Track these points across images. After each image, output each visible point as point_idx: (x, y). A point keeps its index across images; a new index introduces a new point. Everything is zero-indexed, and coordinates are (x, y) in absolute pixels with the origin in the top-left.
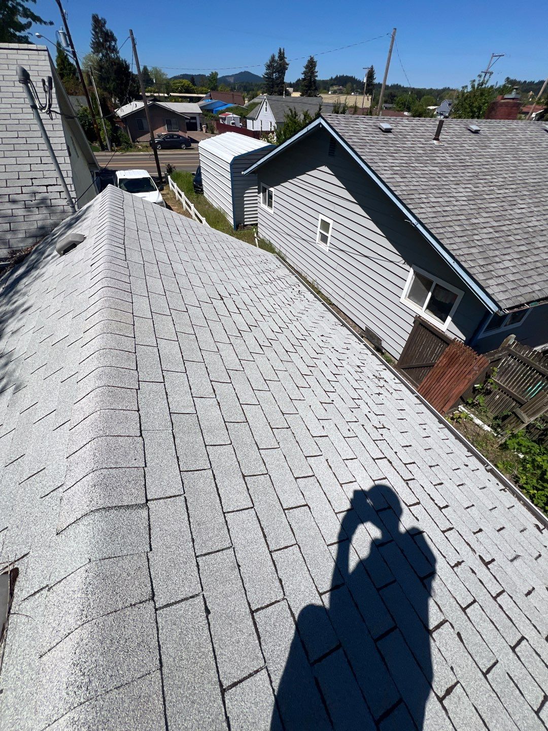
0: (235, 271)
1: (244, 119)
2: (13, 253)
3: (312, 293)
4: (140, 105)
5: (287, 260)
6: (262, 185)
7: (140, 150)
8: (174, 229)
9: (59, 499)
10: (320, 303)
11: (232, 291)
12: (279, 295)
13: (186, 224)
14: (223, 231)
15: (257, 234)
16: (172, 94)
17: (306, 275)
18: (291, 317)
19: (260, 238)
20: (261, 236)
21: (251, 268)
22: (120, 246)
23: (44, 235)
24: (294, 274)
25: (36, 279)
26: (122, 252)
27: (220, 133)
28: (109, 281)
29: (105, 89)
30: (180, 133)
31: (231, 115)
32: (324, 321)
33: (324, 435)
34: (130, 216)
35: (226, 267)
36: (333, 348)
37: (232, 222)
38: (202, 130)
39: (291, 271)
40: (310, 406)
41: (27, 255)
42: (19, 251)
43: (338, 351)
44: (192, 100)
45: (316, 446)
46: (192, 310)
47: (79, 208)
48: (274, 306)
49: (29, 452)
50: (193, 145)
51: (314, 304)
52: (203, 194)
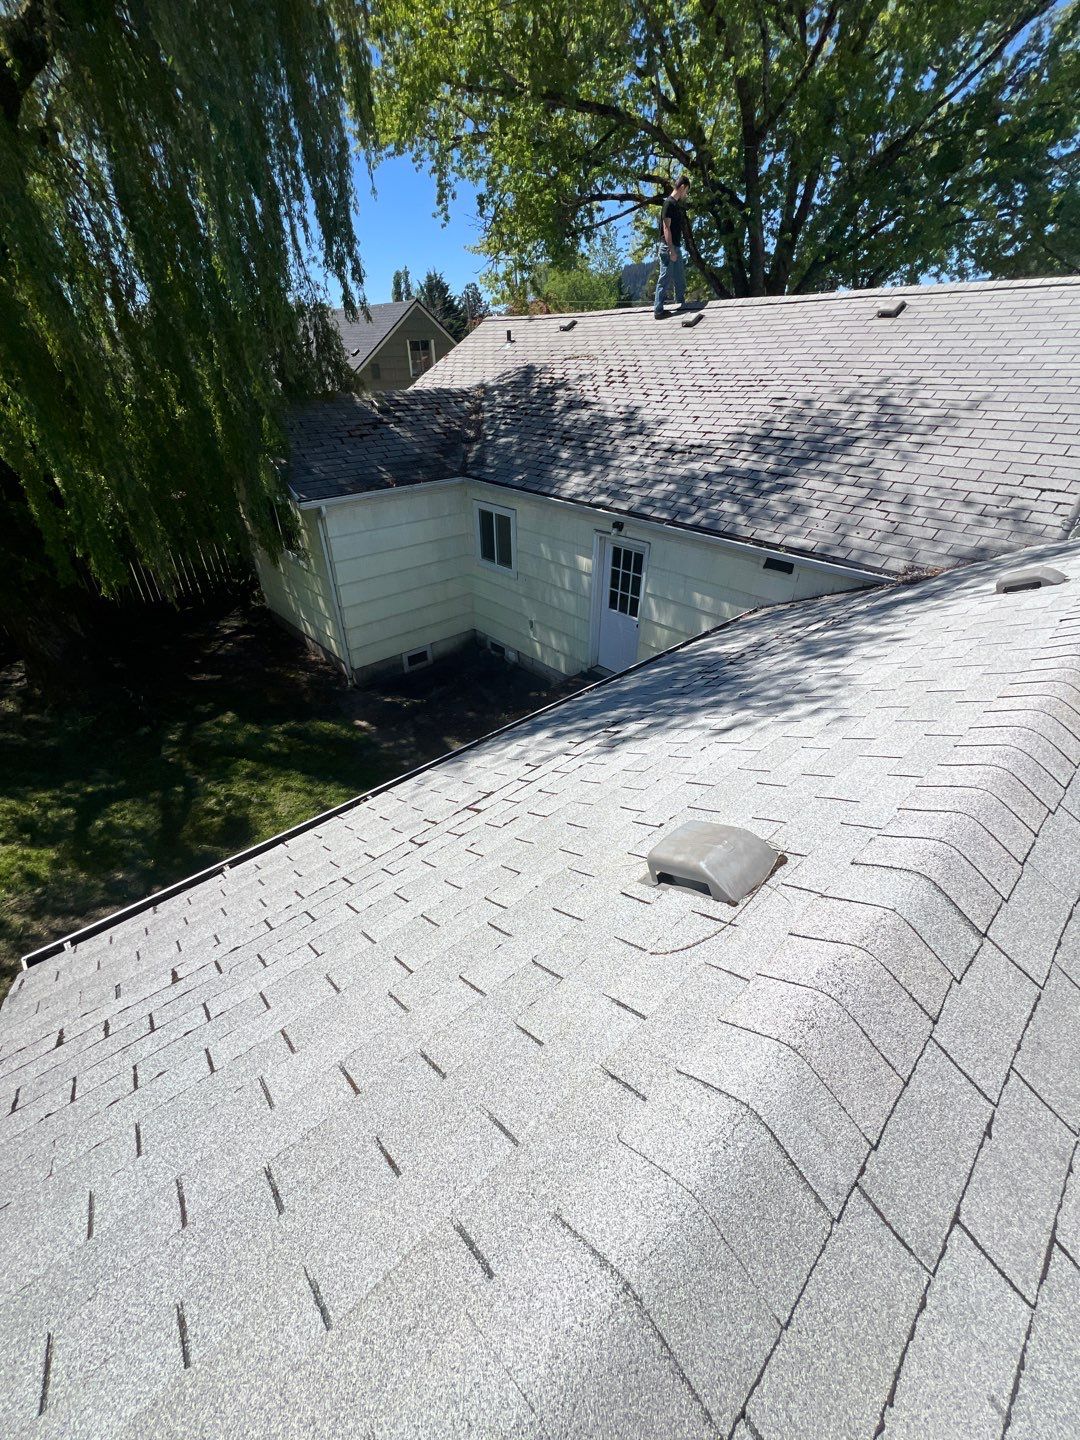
2: (912, 569)
23: (979, 558)
25: (934, 609)
41: (928, 578)
42: (921, 569)
49: (841, 777)
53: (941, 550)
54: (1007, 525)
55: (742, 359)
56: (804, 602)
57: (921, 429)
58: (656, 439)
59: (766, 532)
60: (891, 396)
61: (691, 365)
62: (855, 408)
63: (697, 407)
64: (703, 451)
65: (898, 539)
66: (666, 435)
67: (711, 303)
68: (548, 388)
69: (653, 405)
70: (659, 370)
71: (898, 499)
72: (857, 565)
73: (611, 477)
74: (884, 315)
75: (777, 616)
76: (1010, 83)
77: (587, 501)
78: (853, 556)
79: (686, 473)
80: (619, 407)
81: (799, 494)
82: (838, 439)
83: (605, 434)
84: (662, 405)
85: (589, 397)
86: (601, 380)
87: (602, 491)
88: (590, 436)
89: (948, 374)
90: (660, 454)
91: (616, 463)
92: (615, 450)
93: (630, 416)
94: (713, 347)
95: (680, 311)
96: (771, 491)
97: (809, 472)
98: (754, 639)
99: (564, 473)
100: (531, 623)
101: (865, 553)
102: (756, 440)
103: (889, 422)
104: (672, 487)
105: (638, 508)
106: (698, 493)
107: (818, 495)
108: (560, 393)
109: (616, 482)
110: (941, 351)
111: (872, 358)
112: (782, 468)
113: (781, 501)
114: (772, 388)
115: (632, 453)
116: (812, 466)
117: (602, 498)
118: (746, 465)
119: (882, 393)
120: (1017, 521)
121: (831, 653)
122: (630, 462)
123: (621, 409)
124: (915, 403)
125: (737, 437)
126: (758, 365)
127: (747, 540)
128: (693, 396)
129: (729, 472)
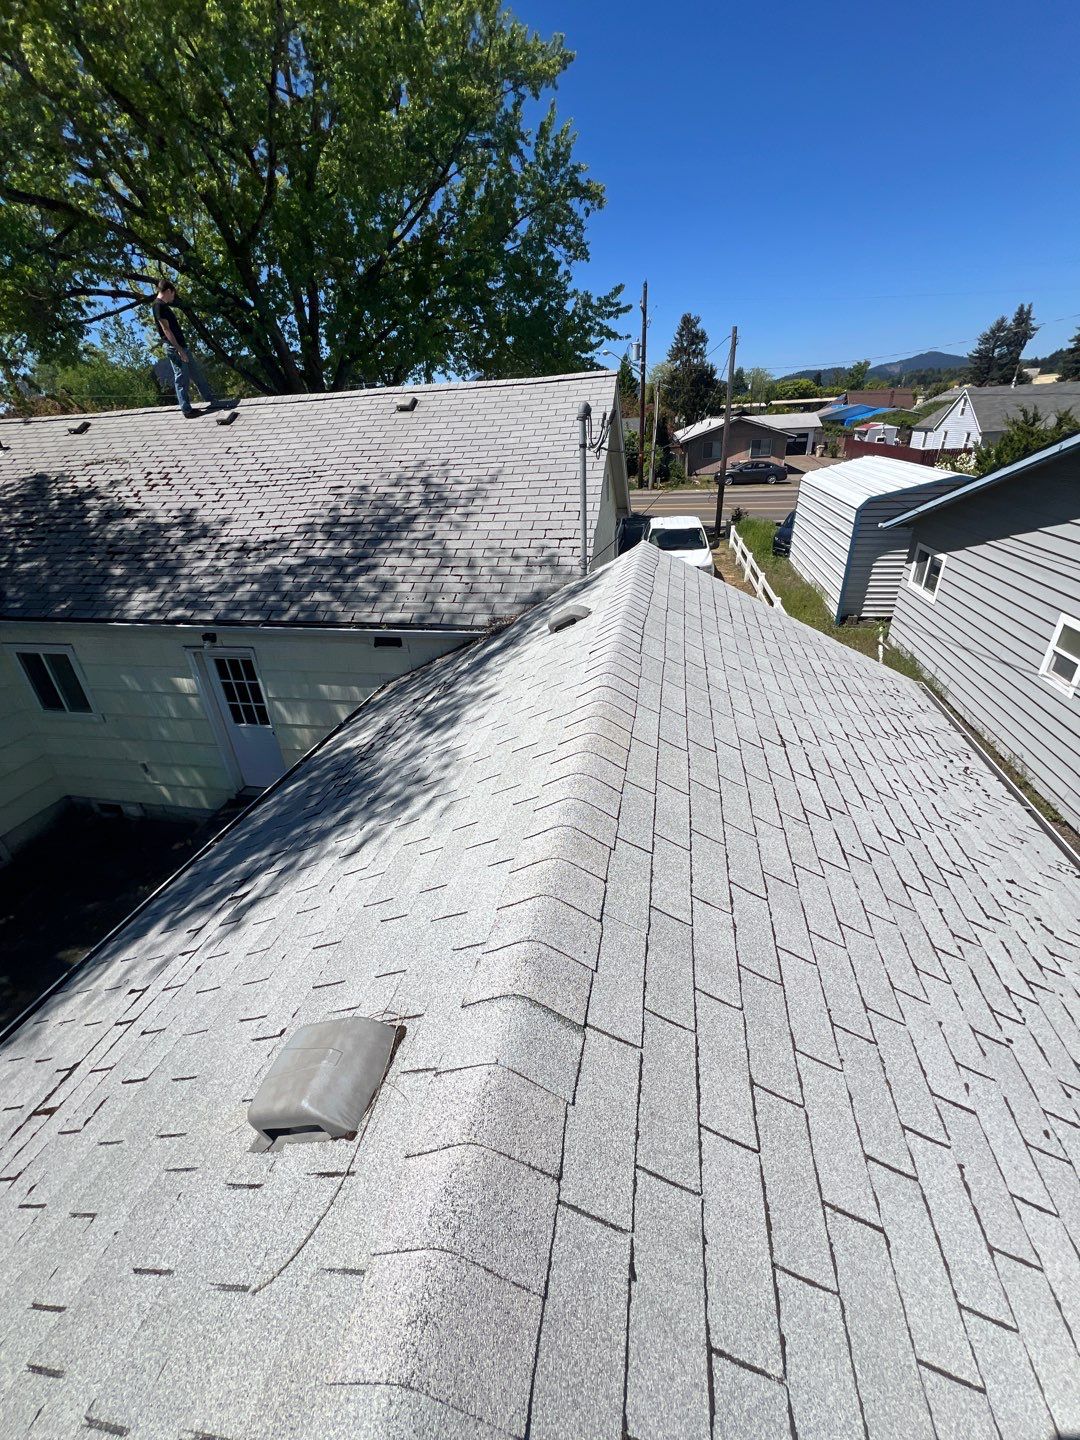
0: (822, 702)
1: (906, 430)
2: (494, 620)
3: (1001, 779)
4: (717, 422)
5: (948, 700)
6: (921, 546)
7: (697, 487)
8: (723, 613)
9: (475, 961)
10: (1021, 810)
11: (807, 734)
12: (911, 765)
13: (747, 606)
14: (812, 624)
15: (886, 637)
16: (773, 402)
17: (995, 738)
18: (932, 816)
19: (890, 645)
20: (894, 643)
21: (858, 700)
22: (637, 630)
23: (536, 601)
24: (959, 730)
25: (513, 657)
26: (638, 639)
27: (850, 457)
28: (612, 680)
29: (670, 405)
30: (773, 460)
31: (880, 426)
32: (1024, 850)
33: (963, 1104)
34: (661, 588)
35: (805, 689)
36: (1039, 919)
37: (834, 609)
38: (814, 452)
39: (952, 723)
40: (940, 1024)
41: (508, 626)
42: (500, 619)
43: (1052, 933)
44: (808, 408)
45: (936, 1118)
46: (722, 750)
47: (592, 570)
48: (894, 784)
49: (452, 883)
50: (791, 477)
51: (1000, 805)
52: (788, 556)
53: (510, 600)
54: (547, 571)
55: (290, 452)
56: (421, 670)
57: (462, 502)
58: (224, 540)
59: (365, 614)
60: (430, 476)
61: (239, 462)
62: (405, 490)
63: (260, 503)
64: (280, 545)
65: (475, 598)
66: (234, 533)
67: (243, 401)
68: (72, 498)
69: (210, 505)
70: (206, 469)
71: (464, 563)
72: (452, 627)
73: (184, 586)
74: (402, 409)
75: (400, 690)
76: (442, 232)
77: (162, 618)
78: (446, 619)
79: (267, 570)
80: (170, 511)
81: (382, 572)
82: (399, 518)
83: (163, 542)
84: (221, 504)
85: (131, 503)
86: (140, 484)
87: (177, 604)
88: (146, 546)
89: (467, 455)
90: (232, 554)
91: (185, 571)
92: (180, 557)
93: (187, 519)
94: (258, 443)
95: (210, 410)
96: (356, 574)
97: (384, 551)
98: (382, 721)
99: (122, 592)
100: (144, 766)
101: (454, 615)
102: (326, 528)
103: (436, 500)
104: (255, 587)
105: (226, 615)
106: (285, 588)
107: (399, 570)
108: (91, 502)
109: (191, 591)
110: (455, 437)
111: (405, 446)
112: (360, 550)
113: (369, 582)
114: (327, 478)
115: (201, 558)
116: (386, 545)
117: (179, 612)
118: (325, 553)
119: (423, 474)
120: (553, 566)
121: (444, 723)
122: (200, 568)
123: (174, 513)
124: (450, 481)
125: (308, 528)
126: (306, 458)
127: (349, 625)
128: (251, 493)
129: (310, 562)
